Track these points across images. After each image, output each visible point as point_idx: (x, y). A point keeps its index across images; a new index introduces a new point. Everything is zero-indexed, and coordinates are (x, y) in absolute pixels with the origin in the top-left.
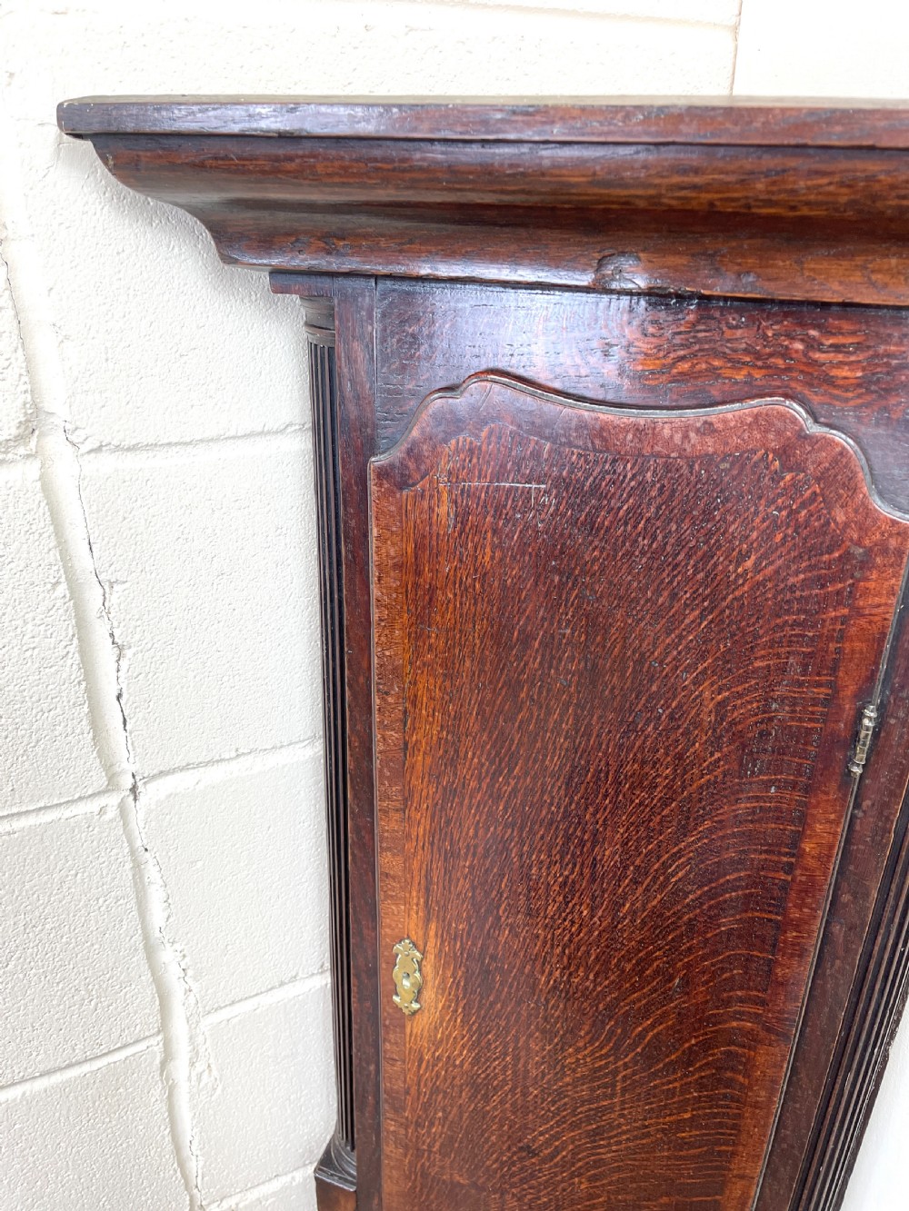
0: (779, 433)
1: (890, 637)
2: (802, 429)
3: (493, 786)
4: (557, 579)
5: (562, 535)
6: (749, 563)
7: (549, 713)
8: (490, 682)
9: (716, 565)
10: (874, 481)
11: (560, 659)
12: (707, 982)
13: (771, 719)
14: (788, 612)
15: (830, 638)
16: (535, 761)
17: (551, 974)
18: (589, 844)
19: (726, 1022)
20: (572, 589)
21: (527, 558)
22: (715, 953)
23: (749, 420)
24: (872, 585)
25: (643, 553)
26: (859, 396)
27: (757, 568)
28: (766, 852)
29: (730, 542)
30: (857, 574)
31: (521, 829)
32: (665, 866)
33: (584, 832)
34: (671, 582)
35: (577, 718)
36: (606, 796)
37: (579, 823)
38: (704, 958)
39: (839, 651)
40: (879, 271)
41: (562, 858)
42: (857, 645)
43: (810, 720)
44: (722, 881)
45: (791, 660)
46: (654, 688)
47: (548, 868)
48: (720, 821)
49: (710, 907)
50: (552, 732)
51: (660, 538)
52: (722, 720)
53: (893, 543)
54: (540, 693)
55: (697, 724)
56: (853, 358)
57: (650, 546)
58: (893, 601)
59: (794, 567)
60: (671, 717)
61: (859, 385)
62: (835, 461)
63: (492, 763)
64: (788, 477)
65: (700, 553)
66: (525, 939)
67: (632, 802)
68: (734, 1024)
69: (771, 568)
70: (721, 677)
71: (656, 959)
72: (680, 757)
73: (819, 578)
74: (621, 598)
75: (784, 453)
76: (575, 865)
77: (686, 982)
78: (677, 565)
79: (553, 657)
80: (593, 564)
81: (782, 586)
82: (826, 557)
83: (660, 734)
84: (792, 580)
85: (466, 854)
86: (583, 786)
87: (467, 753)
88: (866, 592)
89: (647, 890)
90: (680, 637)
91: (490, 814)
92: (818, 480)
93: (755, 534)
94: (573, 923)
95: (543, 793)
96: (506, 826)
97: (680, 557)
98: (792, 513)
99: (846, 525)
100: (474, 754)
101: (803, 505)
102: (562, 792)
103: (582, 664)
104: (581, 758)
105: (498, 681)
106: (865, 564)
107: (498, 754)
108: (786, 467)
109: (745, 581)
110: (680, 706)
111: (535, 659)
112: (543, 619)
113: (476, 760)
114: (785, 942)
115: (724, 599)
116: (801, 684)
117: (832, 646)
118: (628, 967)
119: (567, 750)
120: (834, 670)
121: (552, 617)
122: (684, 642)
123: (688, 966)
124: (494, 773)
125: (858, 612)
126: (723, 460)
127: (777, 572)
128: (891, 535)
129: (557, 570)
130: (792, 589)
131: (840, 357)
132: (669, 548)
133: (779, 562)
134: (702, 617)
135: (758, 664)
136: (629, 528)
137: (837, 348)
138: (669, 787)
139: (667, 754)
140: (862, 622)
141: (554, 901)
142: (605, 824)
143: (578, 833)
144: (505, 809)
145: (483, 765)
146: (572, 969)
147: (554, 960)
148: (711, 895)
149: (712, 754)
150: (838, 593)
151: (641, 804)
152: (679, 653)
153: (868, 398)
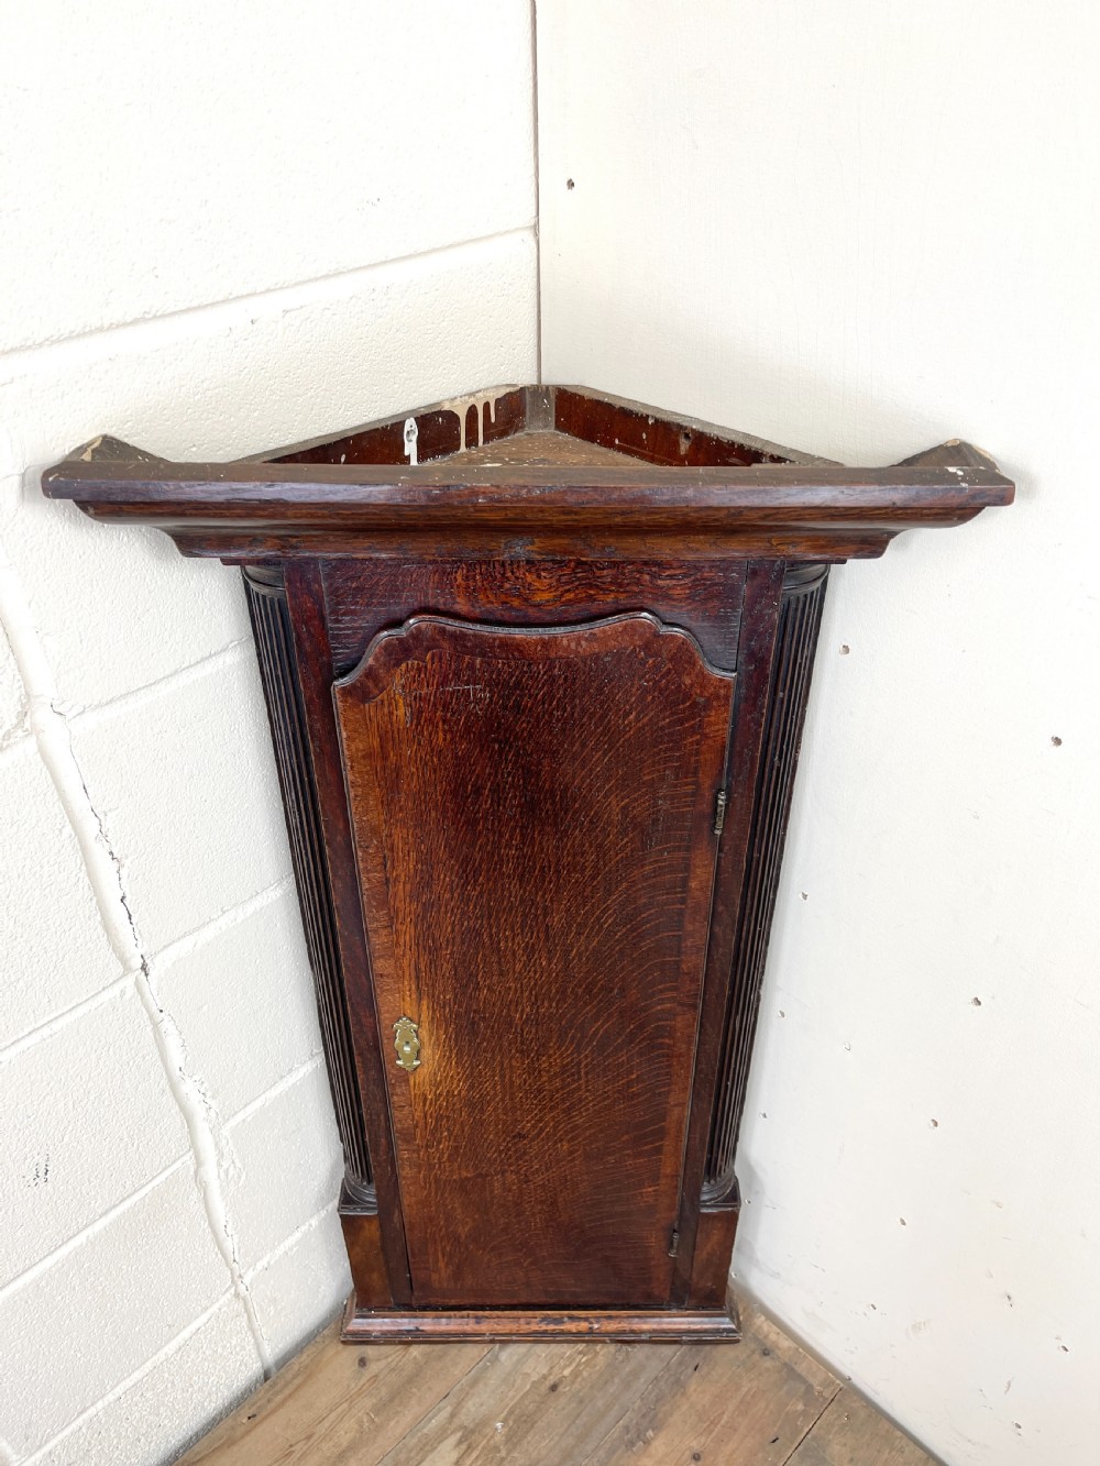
0: (641, 635)
1: (728, 747)
2: (656, 631)
3: (463, 894)
4: (496, 746)
5: (497, 716)
6: (632, 717)
7: (501, 836)
8: (453, 824)
9: (609, 721)
10: (705, 654)
11: (506, 798)
12: (637, 986)
13: (659, 811)
14: (661, 743)
15: (691, 755)
16: (495, 870)
17: (523, 1011)
18: (541, 917)
19: (653, 1007)
20: (509, 751)
21: (472, 736)
22: (640, 966)
23: (620, 629)
24: (712, 719)
25: (558, 721)
26: (689, 604)
27: (637, 719)
28: (667, 894)
29: (617, 705)
30: (703, 714)
31: (490, 918)
32: (599, 918)
33: (537, 909)
34: (580, 736)
35: (522, 835)
36: (550, 882)
37: (533, 904)
38: (633, 972)
39: (697, 762)
40: (693, 542)
41: (522, 931)
42: (708, 756)
43: (684, 806)
44: (639, 919)
45: (667, 772)
46: (577, 806)
47: (513, 939)
48: (634, 881)
49: (634, 938)
50: (505, 848)
51: (569, 709)
52: (626, 817)
53: (722, 692)
54: (493, 824)
55: (609, 822)
56: (682, 582)
57: (562, 715)
58: (727, 726)
59: (661, 716)
60: (591, 822)
61: (688, 598)
62: (679, 648)
63: (461, 878)
64: (651, 662)
65: (597, 716)
66: (500, 992)
67: (569, 882)
68: (659, 1008)
69: (647, 718)
70: (622, 790)
71: (600, 980)
72: (600, 846)
73: (679, 719)
74: (546, 752)
75: (646, 647)
76: (532, 933)
77: (622, 989)
78: (583, 725)
79: (499, 798)
80: (522, 733)
81: (655, 728)
82: (681, 707)
83: (584, 835)
84: (661, 724)
85: (447, 945)
86: (533, 880)
87: (439, 876)
88: (710, 723)
89: (587, 937)
90: (591, 770)
91: (463, 913)
92: (671, 660)
93: (633, 699)
94: (535, 972)
95: (503, 890)
96: (477, 918)
97: (585, 720)
98: (655, 682)
99: (692, 685)
100: (445, 876)
101: (663, 677)
102: (517, 886)
103: (523, 799)
104: (529, 861)
105: (459, 822)
106: (707, 707)
107: (464, 872)
108: (648, 655)
109: (631, 728)
110: (596, 813)
111: (486, 802)
112: (490, 774)
113: (447, 879)
114: (686, 946)
115: (618, 742)
116: (676, 786)
117: (693, 759)
118: (580, 991)
119: (518, 858)
120: (695, 773)
121: (497, 772)
122: (594, 773)
123: (623, 979)
124: (463, 885)
125: (706, 736)
126: (606, 655)
127: (650, 720)
128: (720, 688)
129: (495, 740)
130: (662, 728)
131: (674, 582)
132: (576, 715)
133: (652, 714)
134: (605, 755)
135: (646, 778)
136: (546, 706)
137: (671, 577)
138: (595, 867)
139: (591, 846)
140: (710, 742)
141: (520, 961)
142: (552, 901)
143: (533, 911)
144: (475, 906)
145: (453, 882)
146: (539, 1003)
147: (525, 1001)
148: (633, 930)
149: (622, 840)
150: (692, 727)
151: (576, 882)
152: (592, 780)
153: (694, 605)
